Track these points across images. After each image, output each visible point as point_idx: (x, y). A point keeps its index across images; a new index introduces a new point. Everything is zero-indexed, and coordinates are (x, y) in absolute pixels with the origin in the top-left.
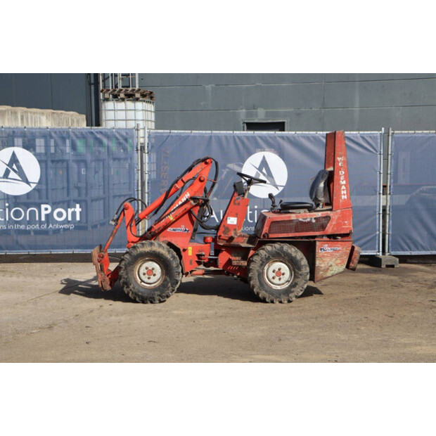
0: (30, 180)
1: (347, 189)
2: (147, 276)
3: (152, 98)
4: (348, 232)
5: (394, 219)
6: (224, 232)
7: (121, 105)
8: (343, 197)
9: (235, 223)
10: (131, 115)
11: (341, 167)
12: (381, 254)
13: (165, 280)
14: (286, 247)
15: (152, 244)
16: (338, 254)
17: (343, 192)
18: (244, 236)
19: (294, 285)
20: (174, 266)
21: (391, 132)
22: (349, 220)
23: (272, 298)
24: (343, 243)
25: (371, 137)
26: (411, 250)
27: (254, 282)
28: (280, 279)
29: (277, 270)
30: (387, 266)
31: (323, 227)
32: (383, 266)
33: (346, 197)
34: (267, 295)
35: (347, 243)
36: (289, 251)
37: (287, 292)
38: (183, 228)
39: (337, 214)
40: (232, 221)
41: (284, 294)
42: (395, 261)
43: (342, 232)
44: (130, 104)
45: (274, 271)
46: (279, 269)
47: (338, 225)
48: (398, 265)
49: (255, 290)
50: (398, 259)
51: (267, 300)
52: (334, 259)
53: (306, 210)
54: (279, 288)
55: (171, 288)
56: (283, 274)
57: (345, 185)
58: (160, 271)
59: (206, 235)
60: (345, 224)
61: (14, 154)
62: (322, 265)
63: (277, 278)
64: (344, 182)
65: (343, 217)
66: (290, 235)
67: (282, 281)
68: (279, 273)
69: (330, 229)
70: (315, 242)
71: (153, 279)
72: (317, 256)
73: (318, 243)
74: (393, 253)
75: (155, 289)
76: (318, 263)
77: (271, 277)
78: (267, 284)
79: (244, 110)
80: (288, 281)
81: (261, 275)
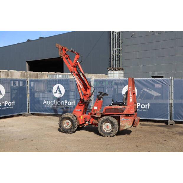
0: (62, 93)
1: (132, 98)
2: (67, 125)
3: (123, 70)
4: (132, 113)
5: (174, 108)
6: (93, 112)
7: (112, 72)
8: (131, 101)
9: (97, 109)
10: (115, 75)
11: (130, 90)
12: (170, 120)
13: (72, 126)
14: (110, 118)
15: (68, 115)
16: (128, 121)
17: (130, 99)
18: (100, 113)
19: (112, 131)
20: (74, 122)
21: (173, 78)
22: (133, 109)
23: (105, 135)
24: (130, 117)
25: (166, 80)
26: (181, 119)
27: (99, 129)
28: (108, 129)
29: (107, 125)
30: (170, 125)
31: (123, 111)
32: (169, 125)
33: (132, 101)
34: (103, 134)
35: (132, 117)
36: (111, 119)
37: (110, 133)
38: (80, 110)
39: (128, 107)
40: (96, 108)
41: (109, 134)
42: (173, 123)
43: (130, 113)
44: (115, 72)
45: (106, 126)
46: (108, 125)
47: (129, 111)
48: (174, 124)
49: (99, 132)
50: (174, 122)
51: (103, 136)
52: (127, 123)
53: (118, 105)
54: (107, 132)
55: (73, 129)
56: (109, 127)
57: (132, 97)
58: (71, 123)
59: (89, 112)
60: (131, 111)
61: (58, 86)
62: (122, 125)
63: (107, 128)
64: (131, 96)
65: (131, 108)
66: (112, 114)
67: (109, 130)
68: (108, 127)
69: (125, 112)
70: (120, 116)
71: (69, 126)
72: (120, 121)
73: (121, 117)
74: (174, 120)
75: (69, 129)
76: (121, 124)
77: (105, 128)
78: (103, 130)
79: (151, 73)
80: (111, 130)
81: (101, 127)
